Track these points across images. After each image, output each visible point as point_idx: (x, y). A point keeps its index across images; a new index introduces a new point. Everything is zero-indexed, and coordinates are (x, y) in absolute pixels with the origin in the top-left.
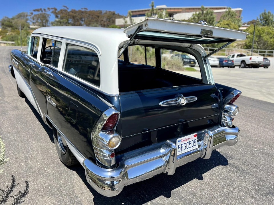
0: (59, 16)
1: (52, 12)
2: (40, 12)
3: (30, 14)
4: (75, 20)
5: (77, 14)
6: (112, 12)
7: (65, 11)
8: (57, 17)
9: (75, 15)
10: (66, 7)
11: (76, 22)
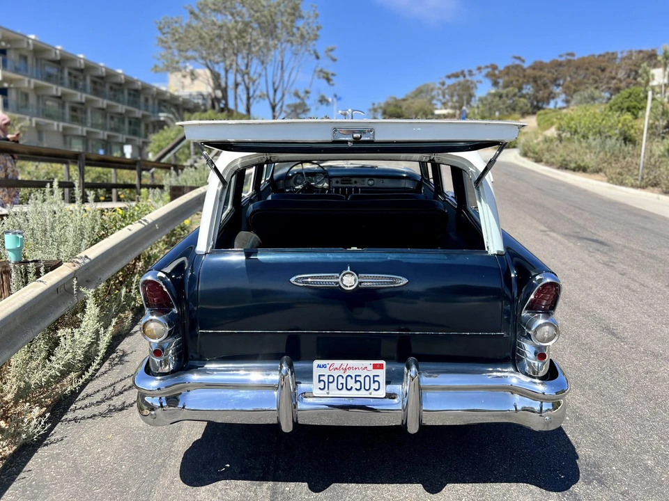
0: (501, 81)
1: (487, 75)
2: (461, 79)
3: (440, 86)
4: (538, 86)
5: (546, 70)
6: (646, 52)
7: (517, 67)
8: (495, 84)
9: (538, 73)
10: (519, 58)
11: (540, 90)
